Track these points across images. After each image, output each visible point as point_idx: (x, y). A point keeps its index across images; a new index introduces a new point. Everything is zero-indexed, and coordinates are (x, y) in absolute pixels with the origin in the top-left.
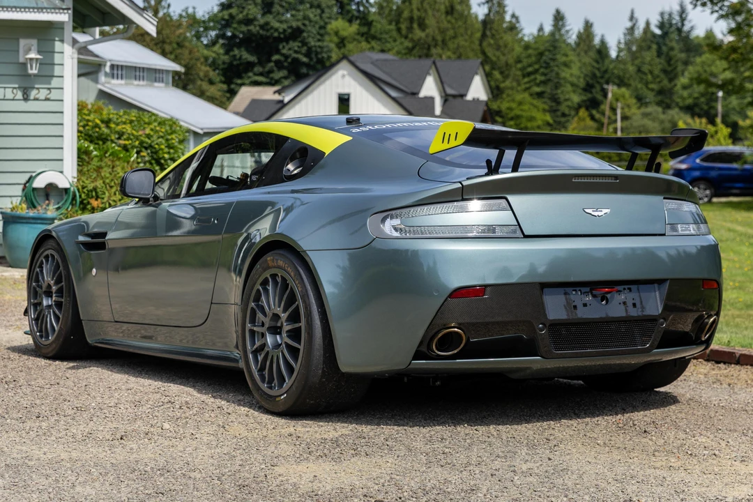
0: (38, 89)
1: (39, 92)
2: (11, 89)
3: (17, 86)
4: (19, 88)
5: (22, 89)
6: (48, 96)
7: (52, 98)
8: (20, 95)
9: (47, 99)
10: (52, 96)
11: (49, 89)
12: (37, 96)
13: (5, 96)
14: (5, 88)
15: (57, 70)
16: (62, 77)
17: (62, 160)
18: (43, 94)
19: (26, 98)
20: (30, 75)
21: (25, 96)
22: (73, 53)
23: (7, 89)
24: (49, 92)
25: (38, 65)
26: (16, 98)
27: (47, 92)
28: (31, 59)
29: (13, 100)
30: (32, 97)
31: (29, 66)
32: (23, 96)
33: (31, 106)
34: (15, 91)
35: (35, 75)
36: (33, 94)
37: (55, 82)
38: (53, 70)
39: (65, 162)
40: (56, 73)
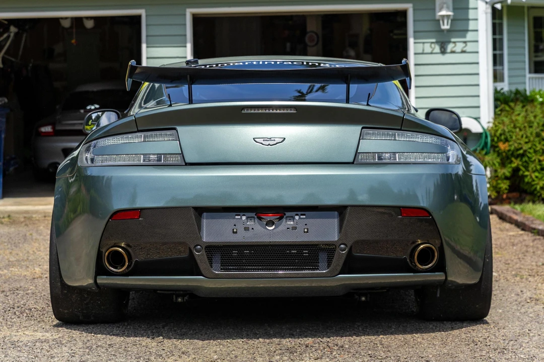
0: (454, 42)
1: (466, 45)
2: (429, 44)
3: (434, 40)
4: (437, 42)
5: (440, 44)
6: (464, 49)
7: (468, 50)
8: (437, 49)
9: (463, 52)
10: (468, 49)
11: (465, 42)
12: (454, 49)
13: (423, 50)
14: (424, 43)
15: (472, 25)
16: (477, 31)
17: (479, 107)
18: (459, 47)
19: (443, 51)
20: (443, 31)
21: (443, 50)
22: (487, 8)
23: (426, 45)
24: (464, 45)
25: (450, 21)
26: (434, 51)
27: (462, 45)
28: (443, 16)
29: (431, 53)
30: (449, 50)
31: (441, 22)
32: (441, 49)
33: (448, 58)
34: (433, 45)
35: (448, 31)
36: (450, 47)
37: (470, 36)
38: (468, 25)
39: (482, 109)
40: (471, 28)
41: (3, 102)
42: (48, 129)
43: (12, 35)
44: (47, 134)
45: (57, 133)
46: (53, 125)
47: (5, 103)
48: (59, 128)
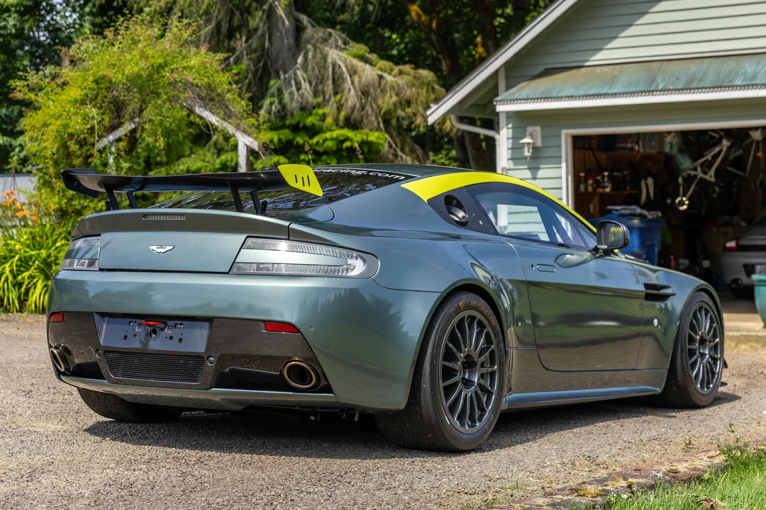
41: (655, 216)
42: (732, 244)
43: (725, 149)
44: (731, 249)
45: (740, 248)
46: (737, 239)
47: (657, 217)
48: (742, 242)
